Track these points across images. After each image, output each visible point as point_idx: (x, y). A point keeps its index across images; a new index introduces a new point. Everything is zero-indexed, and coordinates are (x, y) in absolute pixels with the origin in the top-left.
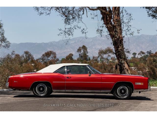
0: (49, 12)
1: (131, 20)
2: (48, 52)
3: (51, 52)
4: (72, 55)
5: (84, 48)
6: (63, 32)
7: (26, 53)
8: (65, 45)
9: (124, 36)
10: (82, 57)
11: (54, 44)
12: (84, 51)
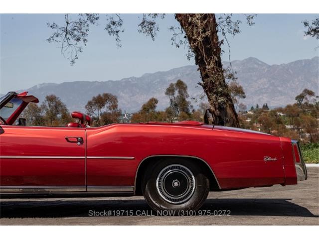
2: (99, 96)
3: (106, 95)
4: (156, 101)
5: (180, 85)
6: (60, 32)
7: (50, 100)
8: (156, 84)
9: (223, 41)
10: (176, 105)
11: (133, 82)
12: (179, 92)
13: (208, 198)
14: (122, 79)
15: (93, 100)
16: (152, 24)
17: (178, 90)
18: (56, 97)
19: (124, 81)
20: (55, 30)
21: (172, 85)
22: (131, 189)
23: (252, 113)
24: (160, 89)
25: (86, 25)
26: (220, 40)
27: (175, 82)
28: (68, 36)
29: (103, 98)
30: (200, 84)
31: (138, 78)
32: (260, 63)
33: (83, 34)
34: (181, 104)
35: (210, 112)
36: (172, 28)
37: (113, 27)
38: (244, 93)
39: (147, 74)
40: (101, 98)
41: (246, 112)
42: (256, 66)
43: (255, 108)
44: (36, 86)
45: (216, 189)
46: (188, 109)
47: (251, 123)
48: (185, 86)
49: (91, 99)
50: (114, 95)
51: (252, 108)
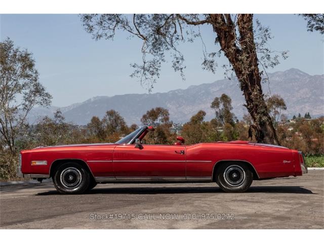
0: (112, 32)
1: (268, 39)
2: (153, 110)
3: (159, 109)
4: (204, 114)
5: (225, 98)
6: (139, 69)
7: (110, 115)
8: (202, 95)
9: (262, 72)
10: (221, 117)
11: (180, 94)
12: (224, 105)
13: (251, 186)
14: (170, 92)
15: (147, 114)
16: (212, 62)
17: (223, 103)
18: (115, 112)
19: (171, 93)
20: (136, 69)
21: (217, 99)
22: (210, 178)
23: (294, 122)
24: (205, 99)
25: (158, 63)
26: (260, 72)
27: (219, 96)
28: (146, 72)
29: (156, 111)
30: (245, 105)
31: (184, 90)
32: (301, 74)
33: (157, 70)
34: (226, 116)
35: (253, 127)
36: (224, 66)
37: (177, 65)
38: (285, 105)
39: (192, 86)
40: (154, 112)
41: (289, 121)
42: (298, 76)
43: (297, 116)
44: (90, 99)
45: (256, 178)
46: (232, 120)
47: (293, 132)
48: (229, 100)
49: (145, 113)
50: (165, 109)
51: (294, 117)
